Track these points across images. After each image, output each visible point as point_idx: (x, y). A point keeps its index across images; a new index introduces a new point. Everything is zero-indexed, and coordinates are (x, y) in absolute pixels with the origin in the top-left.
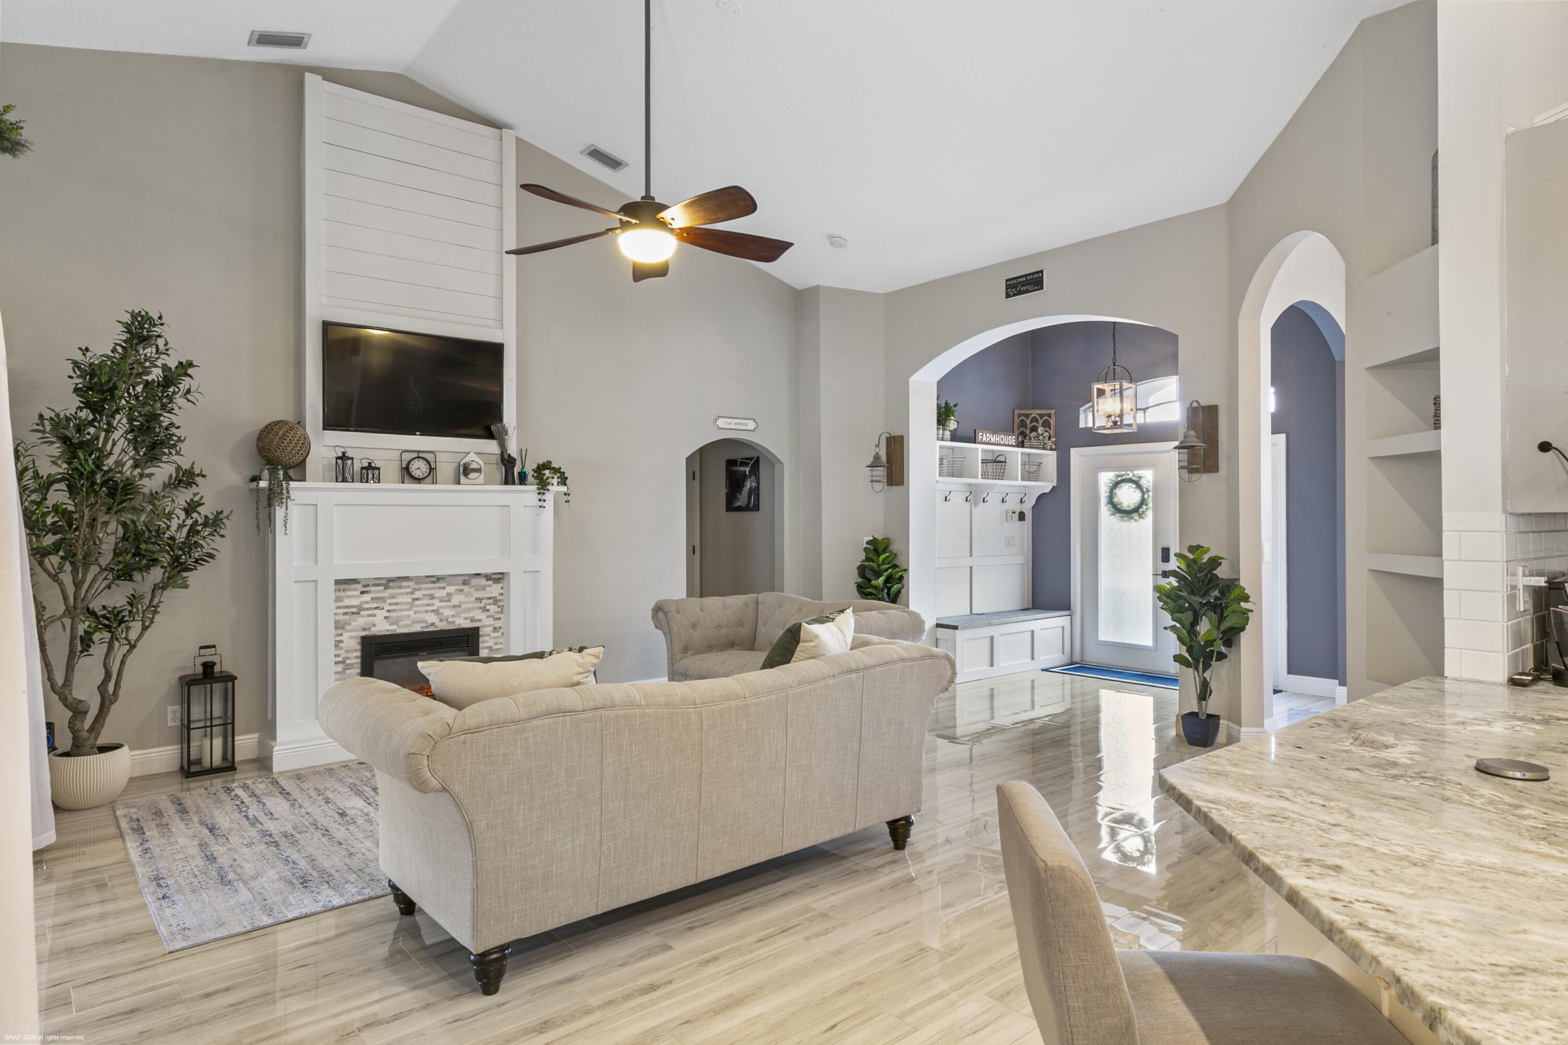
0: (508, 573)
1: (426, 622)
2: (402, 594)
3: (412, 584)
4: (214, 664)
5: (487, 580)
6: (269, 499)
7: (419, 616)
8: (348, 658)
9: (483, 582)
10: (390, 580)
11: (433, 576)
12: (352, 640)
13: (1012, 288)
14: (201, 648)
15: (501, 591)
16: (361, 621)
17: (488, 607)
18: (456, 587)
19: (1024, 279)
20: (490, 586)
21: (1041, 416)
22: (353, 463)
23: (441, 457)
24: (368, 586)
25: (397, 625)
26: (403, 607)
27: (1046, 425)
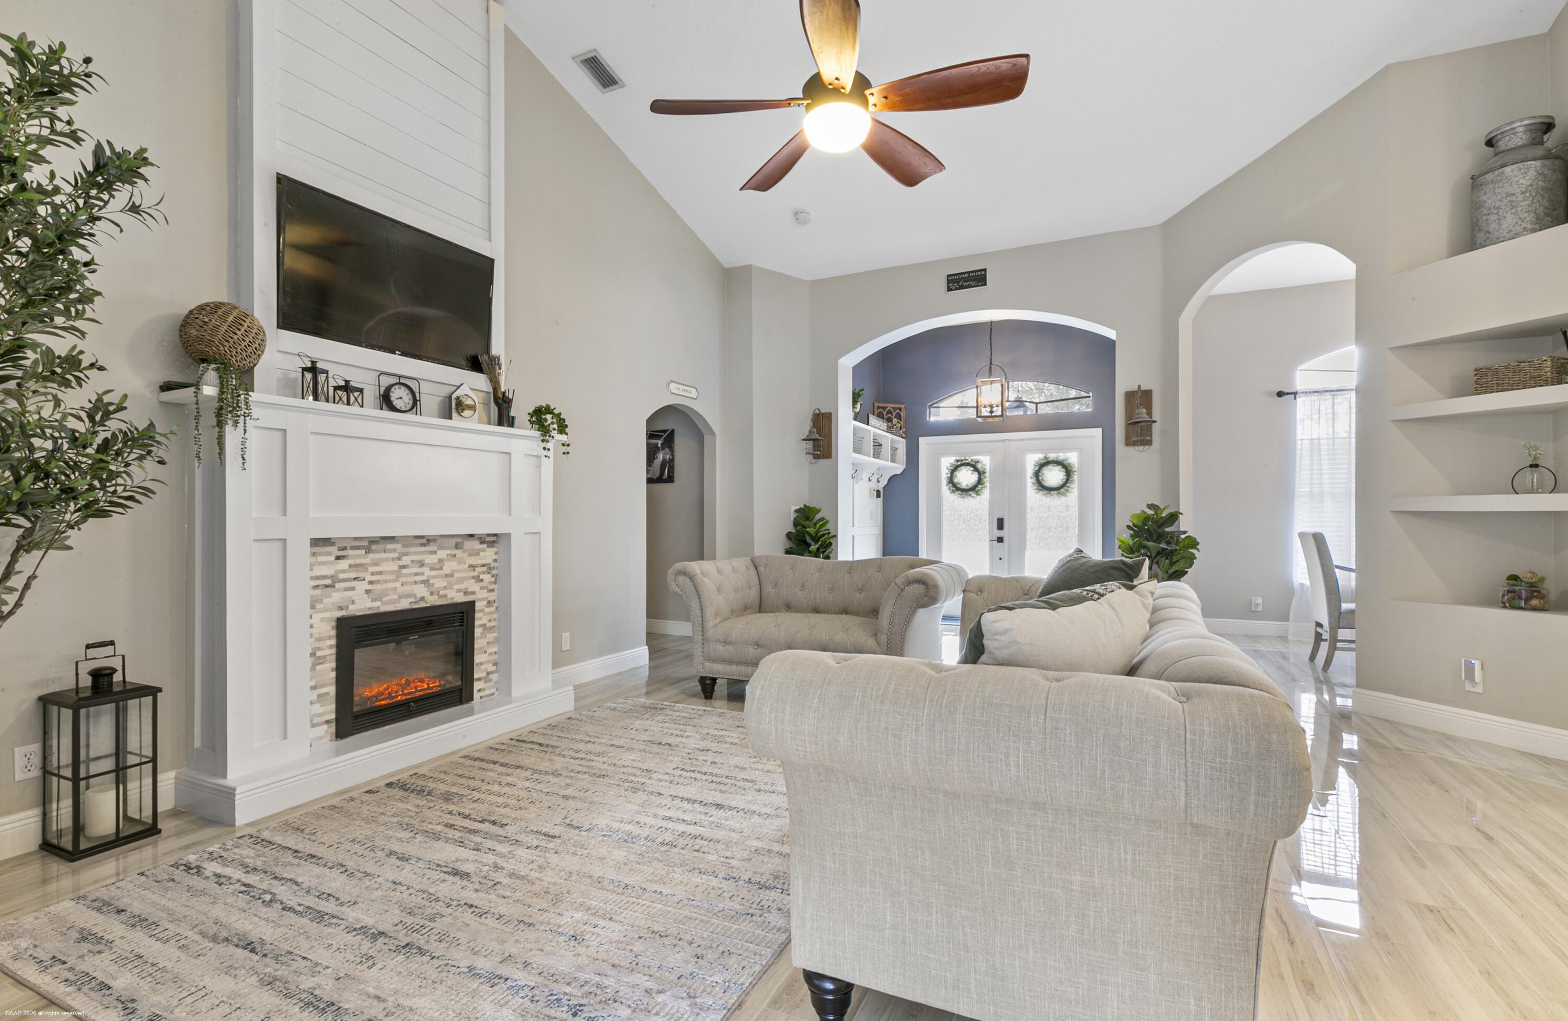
0: (508, 535)
1: (414, 596)
2: (387, 560)
3: (398, 546)
4: (114, 670)
5: (481, 543)
6: (219, 415)
7: (407, 589)
8: (319, 649)
9: (476, 545)
10: (373, 541)
11: (422, 537)
12: (324, 624)
13: (954, 283)
14: (88, 647)
15: (496, 557)
16: (336, 597)
17: (482, 577)
18: (448, 552)
19: (967, 275)
20: (484, 550)
21: (895, 409)
22: (327, 377)
23: (425, 387)
24: (345, 549)
25: (382, 601)
26: (389, 577)
27: (899, 417)
